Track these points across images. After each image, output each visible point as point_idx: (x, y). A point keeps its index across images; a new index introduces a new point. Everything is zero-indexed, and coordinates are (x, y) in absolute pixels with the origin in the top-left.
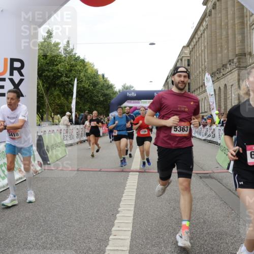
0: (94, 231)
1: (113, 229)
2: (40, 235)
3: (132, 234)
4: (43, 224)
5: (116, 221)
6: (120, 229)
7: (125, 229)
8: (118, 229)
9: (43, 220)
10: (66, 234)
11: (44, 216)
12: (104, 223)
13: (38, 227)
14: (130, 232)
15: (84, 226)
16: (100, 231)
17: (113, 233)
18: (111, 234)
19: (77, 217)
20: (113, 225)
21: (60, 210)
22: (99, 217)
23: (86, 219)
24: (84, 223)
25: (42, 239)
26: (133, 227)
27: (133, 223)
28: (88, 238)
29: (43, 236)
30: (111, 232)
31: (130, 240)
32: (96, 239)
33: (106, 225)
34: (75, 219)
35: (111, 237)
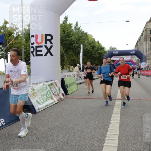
0: (96, 134)
1: (108, 133)
2: (65, 136)
3: (119, 137)
4: (66, 129)
5: (109, 129)
6: (112, 133)
7: (114, 133)
8: (110, 133)
9: (66, 127)
10: (80, 135)
11: (66, 125)
12: (102, 129)
13: (63, 131)
14: (118, 136)
15: (90, 131)
16: (100, 134)
17: (108, 135)
18: (106, 137)
20: (107, 131)
21: (76, 121)
22: (99, 126)
23: (91, 127)
24: (90, 129)
25: (66, 138)
26: (119, 132)
27: (119, 130)
28: (93, 138)
29: (66, 137)
30: (106, 135)
31: (118, 140)
32: (98, 139)
33: (103, 131)
34: (85, 127)
35: (106, 138)
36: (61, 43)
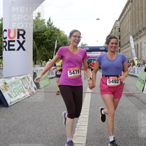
1: (77, 124)
2: (36, 128)
3: (88, 127)
4: (38, 121)
5: (79, 120)
8: (80, 124)
9: (38, 119)
10: (51, 127)
11: (38, 117)
13: (35, 123)
14: (87, 126)
17: (77, 126)
18: (76, 127)
20: (77, 122)
21: (47, 114)
25: (38, 130)
27: (89, 121)
28: (63, 129)
29: (38, 128)
30: (76, 126)
31: (87, 131)
34: (56, 119)
35: (76, 129)
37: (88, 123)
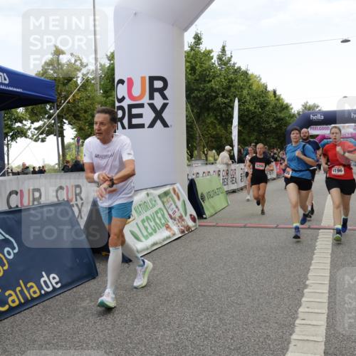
0: (273, 312)
1: (300, 310)
2: (199, 315)
3: (327, 318)
4: (201, 300)
5: (304, 299)
6: (311, 311)
7: (316, 311)
8: (307, 310)
9: (202, 294)
10: (234, 314)
11: (202, 289)
12: (286, 300)
13: (195, 304)
14: (325, 316)
15: (259, 304)
16: (282, 312)
17: (300, 315)
18: (297, 318)
19: (248, 291)
20: (300, 305)
21: (224, 281)
22: (279, 293)
23: (260, 294)
24: (258, 300)
25: (201, 320)
26: (328, 308)
27: (329, 303)
28: (264, 321)
29: (203, 317)
30: (298, 314)
31: (325, 327)
32: (277, 323)
33: (290, 305)
34: (245, 295)
35: (298, 322)
36: (188, 97)
37: (327, 306)
